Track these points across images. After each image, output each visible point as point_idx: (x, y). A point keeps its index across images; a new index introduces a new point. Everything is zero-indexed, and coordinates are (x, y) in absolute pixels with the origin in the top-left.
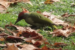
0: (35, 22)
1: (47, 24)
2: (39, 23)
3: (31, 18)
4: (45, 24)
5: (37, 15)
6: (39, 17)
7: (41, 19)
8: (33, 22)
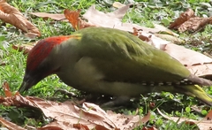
0: (111, 77)
1: (165, 84)
2: (125, 81)
3: (89, 60)
4: (156, 84)
5: (114, 44)
6: (125, 48)
7: (137, 58)
8: (99, 76)
